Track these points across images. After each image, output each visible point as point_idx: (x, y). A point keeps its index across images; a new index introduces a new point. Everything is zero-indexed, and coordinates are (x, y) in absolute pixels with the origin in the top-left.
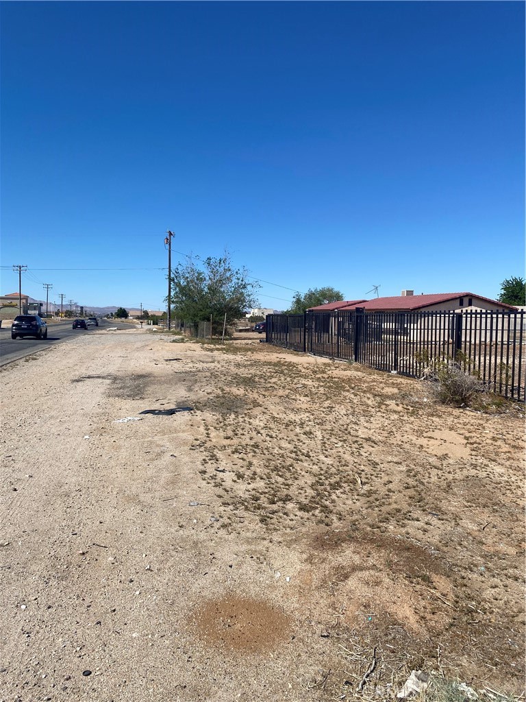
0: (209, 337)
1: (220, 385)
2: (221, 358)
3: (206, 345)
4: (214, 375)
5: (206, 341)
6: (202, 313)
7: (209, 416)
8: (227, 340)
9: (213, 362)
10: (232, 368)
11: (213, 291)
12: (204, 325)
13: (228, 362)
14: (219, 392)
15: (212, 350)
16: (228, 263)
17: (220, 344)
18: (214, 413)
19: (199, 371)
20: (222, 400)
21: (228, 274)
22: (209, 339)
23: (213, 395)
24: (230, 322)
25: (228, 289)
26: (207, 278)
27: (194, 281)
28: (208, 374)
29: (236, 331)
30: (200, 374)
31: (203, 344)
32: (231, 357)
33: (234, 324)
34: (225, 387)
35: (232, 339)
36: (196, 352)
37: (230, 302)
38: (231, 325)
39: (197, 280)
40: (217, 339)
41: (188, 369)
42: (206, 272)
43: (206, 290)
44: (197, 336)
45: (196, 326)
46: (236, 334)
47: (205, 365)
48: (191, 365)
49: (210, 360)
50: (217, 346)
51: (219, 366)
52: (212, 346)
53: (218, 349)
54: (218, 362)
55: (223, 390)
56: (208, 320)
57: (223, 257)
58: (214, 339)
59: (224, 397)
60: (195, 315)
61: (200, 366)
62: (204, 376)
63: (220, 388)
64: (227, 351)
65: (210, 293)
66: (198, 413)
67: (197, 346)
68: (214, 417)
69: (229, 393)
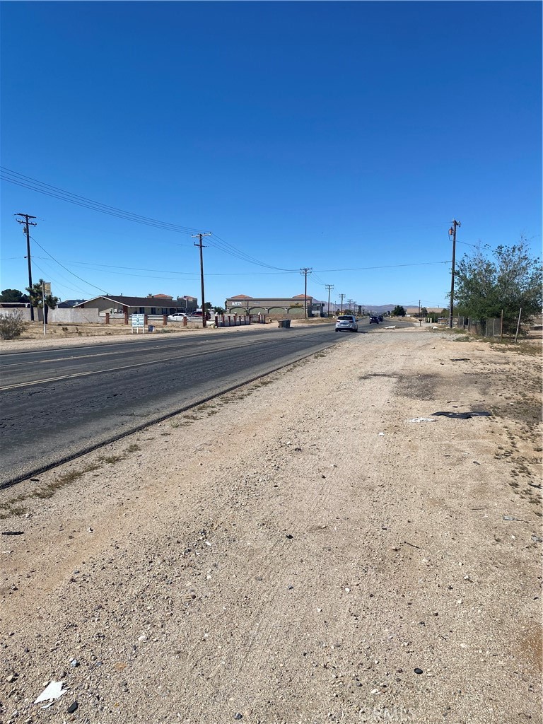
0: (499, 335)
1: (520, 389)
2: (517, 359)
3: (495, 345)
4: (510, 379)
5: (495, 340)
6: (490, 309)
7: (511, 423)
8: (521, 338)
9: (507, 363)
10: (532, 371)
11: (505, 284)
12: (493, 322)
13: (527, 364)
14: (520, 397)
15: (503, 350)
16: (524, 250)
17: (513, 344)
18: (517, 421)
19: (492, 373)
20: (525, 407)
21: (524, 264)
22: (499, 338)
23: (513, 401)
24: (525, 318)
25: (523, 282)
26: (498, 269)
27: (482, 273)
28: (503, 377)
29: (532, 329)
30: (493, 377)
31: (492, 343)
32: (529, 358)
33: (530, 320)
34: (526, 393)
35: (526, 338)
36: (485, 353)
37: (525, 295)
38: (525, 322)
39: (486, 271)
40: (508, 338)
41: (478, 371)
42: (496, 262)
43: (496, 282)
44: (483, 335)
45: (483, 323)
46: (532, 333)
47: (498, 367)
48: (481, 366)
49: (504, 361)
50: (510, 346)
51: (515, 368)
52: (503, 345)
53: (510, 349)
54: (514, 364)
55: (524, 396)
56: (498, 316)
57: (518, 245)
58: (503, 338)
59: (526, 403)
60: (483, 311)
61: (492, 367)
62: (499, 378)
63: (520, 393)
64: (523, 351)
65: (501, 286)
66: (498, 419)
67: (486, 346)
68: (518, 425)
69: (532, 400)
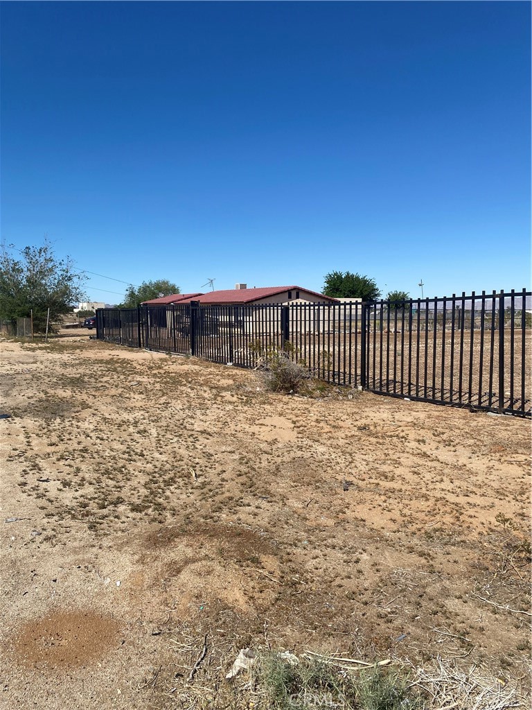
0: (30, 335)
1: (43, 387)
2: (45, 358)
3: (26, 345)
4: (36, 377)
5: (27, 339)
6: (20, 309)
7: (30, 422)
8: (52, 337)
9: (35, 363)
10: (57, 368)
11: (33, 284)
12: (23, 322)
13: (53, 362)
14: (42, 395)
15: (33, 350)
16: (49, 252)
17: (43, 342)
18: (35, 419)
19: (18, 374)
20: (45, 404)
21: (50, 265)
22: (30, 337)
23: (35, 399)
24: (54, 317)
25: (50, 282)
26: (26, 269)
27: (9, 272)
28: (29, 376)
29: (63, 327)
30: (19, 377)
31: (23, 343)
32: (56, 356)
33: (60, 320)
34: (48, 390)
35: (56, 337)
36: (15, 353)
37: (54, 296)
38: (56, 321)
39: (13, 270)
40: (40, 337)
41: (4, 372)
42: (24, 263)
43: (24, 282)
44: (15, 335)
45: (14, 323)
46: (63, 331)
47: (25, 366)
48: (8, 367)
49: (32, 360)
50: (40, 345)
51: (42, 367)
52: (34, 345)
53: (41, 348)
54: (41, 362)
55: (46, 393)
56: (28, 316)
57: (44, 246)
58: (36, 337)
59: (47, 400)
60: (12, 311)
61: (19, 367)
62: (25, 378)
63: (43, 391)
64: (52, 349)
65: (29, 286)
66: (17, 420)
67: (16, 346)
68: (36, 423)
69: (54, 396)
